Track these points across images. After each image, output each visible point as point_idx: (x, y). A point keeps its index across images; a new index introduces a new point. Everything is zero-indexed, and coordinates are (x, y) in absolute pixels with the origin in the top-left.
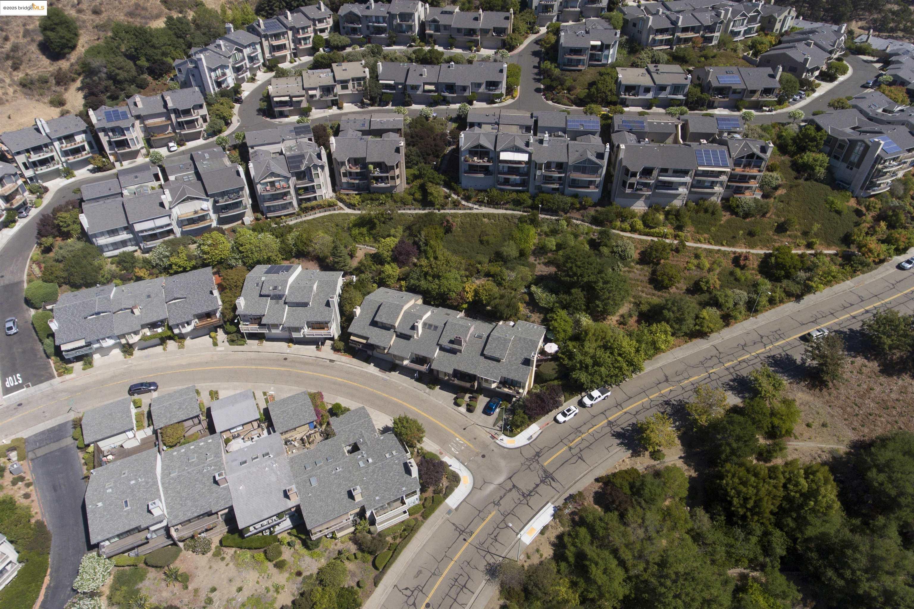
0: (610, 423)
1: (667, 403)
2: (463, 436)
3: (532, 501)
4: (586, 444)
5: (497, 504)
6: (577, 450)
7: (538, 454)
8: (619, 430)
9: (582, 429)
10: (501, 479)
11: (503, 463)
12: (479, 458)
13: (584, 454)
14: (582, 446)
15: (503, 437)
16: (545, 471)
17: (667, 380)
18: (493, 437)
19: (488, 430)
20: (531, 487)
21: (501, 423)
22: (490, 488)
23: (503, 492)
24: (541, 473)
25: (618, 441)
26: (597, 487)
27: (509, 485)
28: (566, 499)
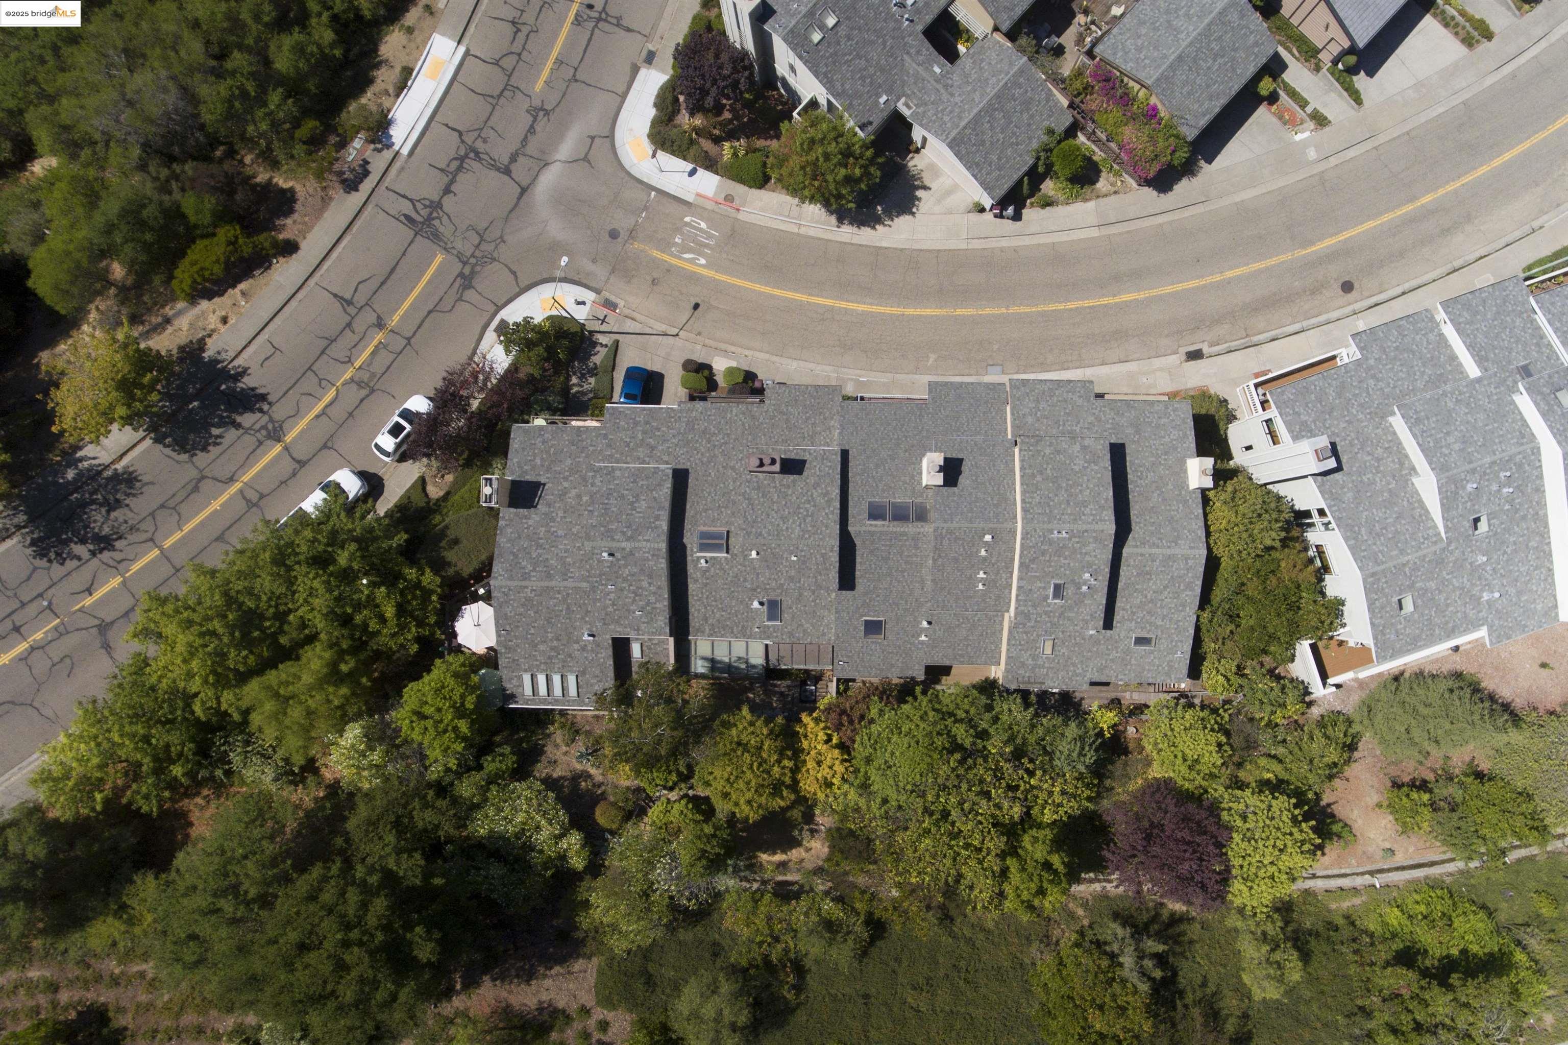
0: (276, 434)
1: (104, 543)
2: (693, 278)
3: (450, 146)
4: (339, 350)
5: (538, 112)
6: (360, 325)
7: (466, 281)
8: (247, 419)
9: (354, 395)
10: (548, 180)
11: (556, 229)
12: (623, 222)
13: (337, 316)
14: (349, 338)
15: (581, 314)
16: (436, 237)
17: (103, 628)
18: (610, 305)
19: (630, 326)
20: (464, 182)
21: (598, 358)
22: (566, 149)
23: (531, 149)
24: (445, 228)
25: (248, 382)
26: (289, 228)
27: (520, 170)
28: (366, 173)
